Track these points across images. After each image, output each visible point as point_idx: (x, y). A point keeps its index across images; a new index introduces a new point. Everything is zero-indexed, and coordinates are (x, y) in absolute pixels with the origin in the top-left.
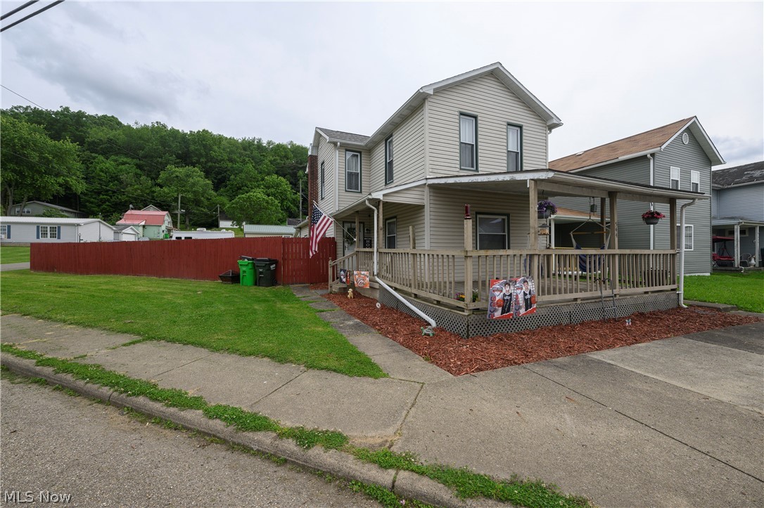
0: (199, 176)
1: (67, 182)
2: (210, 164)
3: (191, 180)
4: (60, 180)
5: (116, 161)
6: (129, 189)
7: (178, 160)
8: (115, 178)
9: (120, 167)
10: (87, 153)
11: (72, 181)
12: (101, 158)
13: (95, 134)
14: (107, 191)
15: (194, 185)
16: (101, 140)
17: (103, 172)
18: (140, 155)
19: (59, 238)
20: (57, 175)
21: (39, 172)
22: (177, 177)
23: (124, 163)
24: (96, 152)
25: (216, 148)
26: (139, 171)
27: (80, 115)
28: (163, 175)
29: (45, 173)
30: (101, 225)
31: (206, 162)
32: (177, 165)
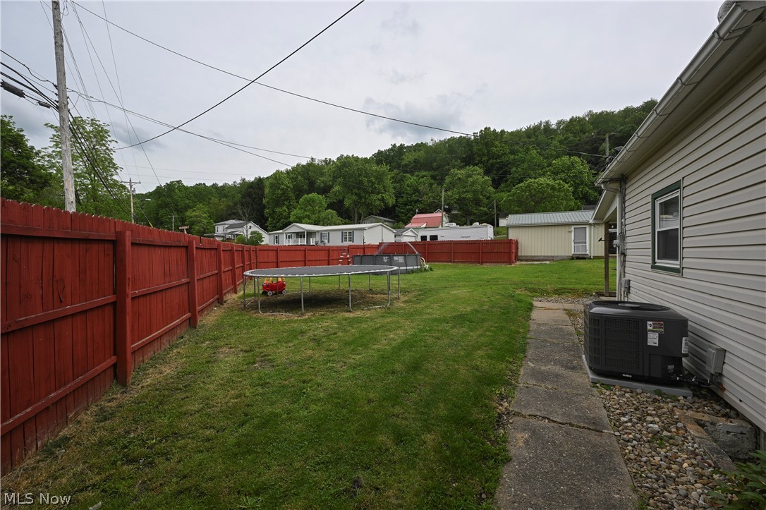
0: (478, 174)
1: (383, 197)
2: (491, 161)
3: (471, 179)
4: (379, 197)
5: (417, 176)
6: (425, 198)
7: (462, 164)
8: (416, 191)
9: (421, 180)
10: (402, 174)
11: (386, 196)
12: (408, 175)
13: (408, 158)
14: (411, 202)
15: (473, 183)
16: (410, 162)
17: (408, 186)
18: (434, 167)
19: (353, 242)
20: (378, 193)
21: (368, 192)
22: (460, 179)
23: (423, 177)
24: (407, 172)
25: (497, 143)
26: (433, 181)
27: (402, 146)
28: (448, 179)
29: (372, 193)
30: (384, 229)
31: (488, 160)
32: (460, 168)
